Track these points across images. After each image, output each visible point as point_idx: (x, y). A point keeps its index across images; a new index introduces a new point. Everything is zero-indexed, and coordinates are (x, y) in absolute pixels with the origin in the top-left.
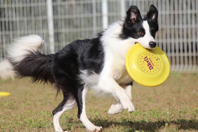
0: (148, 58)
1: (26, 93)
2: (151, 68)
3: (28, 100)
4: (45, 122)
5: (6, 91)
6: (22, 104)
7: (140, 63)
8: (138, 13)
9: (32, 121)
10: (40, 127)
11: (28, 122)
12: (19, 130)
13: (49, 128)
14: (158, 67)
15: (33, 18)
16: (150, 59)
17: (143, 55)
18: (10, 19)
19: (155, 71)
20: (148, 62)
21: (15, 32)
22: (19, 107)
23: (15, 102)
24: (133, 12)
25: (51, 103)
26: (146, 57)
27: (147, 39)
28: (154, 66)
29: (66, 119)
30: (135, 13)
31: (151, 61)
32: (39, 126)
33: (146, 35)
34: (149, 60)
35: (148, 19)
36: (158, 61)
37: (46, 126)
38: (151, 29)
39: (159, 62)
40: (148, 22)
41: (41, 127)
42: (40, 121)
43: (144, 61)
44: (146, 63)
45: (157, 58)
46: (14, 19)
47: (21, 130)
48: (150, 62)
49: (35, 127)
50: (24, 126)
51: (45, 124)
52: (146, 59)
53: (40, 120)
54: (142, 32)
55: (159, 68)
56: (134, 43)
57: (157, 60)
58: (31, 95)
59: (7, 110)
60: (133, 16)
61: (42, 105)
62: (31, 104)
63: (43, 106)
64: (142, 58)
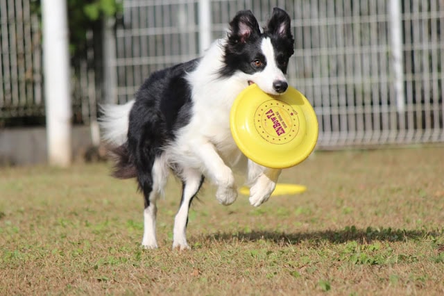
0: (274, 112)
1: (341, 188)
2: (280, 131)
3: (345, 202)
4: (385, 251)
5: (297, 182)
6: (333, 211)
7: (258, 124)
8: (253, 24)
9: (356, 249)
10: (374, 263)
11: (347, 251)
12: (328, 270)
13: (393, 265)
14: (293, 128)
15: (357, 19)
16: (278, 114)
17: (263, 107)
18: (307, 23)
19: (287, 136)
20: (273, 119)
21: (316, 52)
22: (325, 218)
23: (316, 207)
24: (243, 22)
25: (397, 210)
26: (271, 110)
27: (270, 74)
28: (286, 127)
29: (433, 246)
30: (248, 24)
31: (280, 117)
32: (371, 262)
33: (267, 68)
34: (276, 116)
35: (271, 35)
36: (295, 116)
37: (387, 261)
38: (278, 54)
39: (296, 118)
40: (272, 41)
41: (377, 264)
42: (373, 251)
43: (267, 118)
44: (271, 123)
45: (291, 111)
46: (315, 22)
47: (332, 269)
48: (278, 119)
49: (362, 263)
50: (339, 260)
51: (386, 257)
52: (270, 114)
53: (374, 249)
54: (261, 62)
55: (296, 131)
56: (247, 83)
57: (292, 114)
58: (353, 191)
59: (300, 224)
60: (244, 30)
61: (376, 214)
62: (352, 212)
63: (380, 216)
64: (261, 113)
